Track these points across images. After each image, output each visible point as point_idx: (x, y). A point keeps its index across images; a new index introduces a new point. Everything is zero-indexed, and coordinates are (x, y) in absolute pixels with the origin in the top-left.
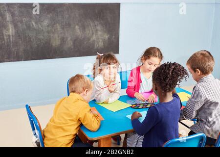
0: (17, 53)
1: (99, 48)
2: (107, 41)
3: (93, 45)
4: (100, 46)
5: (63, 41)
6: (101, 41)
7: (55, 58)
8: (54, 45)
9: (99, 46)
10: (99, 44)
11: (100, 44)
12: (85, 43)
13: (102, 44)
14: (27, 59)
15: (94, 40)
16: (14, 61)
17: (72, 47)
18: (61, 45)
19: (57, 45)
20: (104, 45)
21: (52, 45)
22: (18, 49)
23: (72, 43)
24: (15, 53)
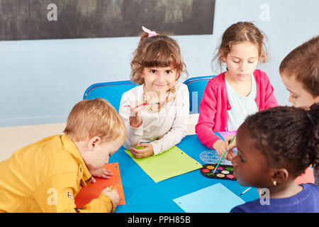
0: (13, 25)
1: (174, 22)
2: (190, 9)
3: (162, 15)
4: (176, 18)
5: (102, 7)
6: (178, 7)
7: (86, 37)
8: (84, 12)
9: (173, 18)
10: (173, 14)
11: (176, 12)
12: (146, 10)
13: (180, 13)
14: (31, 37)
15: (164, 7)
16: (6, 40)
17: (120, 18)
18: (97, 12)
19: (90, 11)
20: (184, 17)
21: (80, 13)
22: (13, 18)
23: (119, 11)
24: (9, 24)
